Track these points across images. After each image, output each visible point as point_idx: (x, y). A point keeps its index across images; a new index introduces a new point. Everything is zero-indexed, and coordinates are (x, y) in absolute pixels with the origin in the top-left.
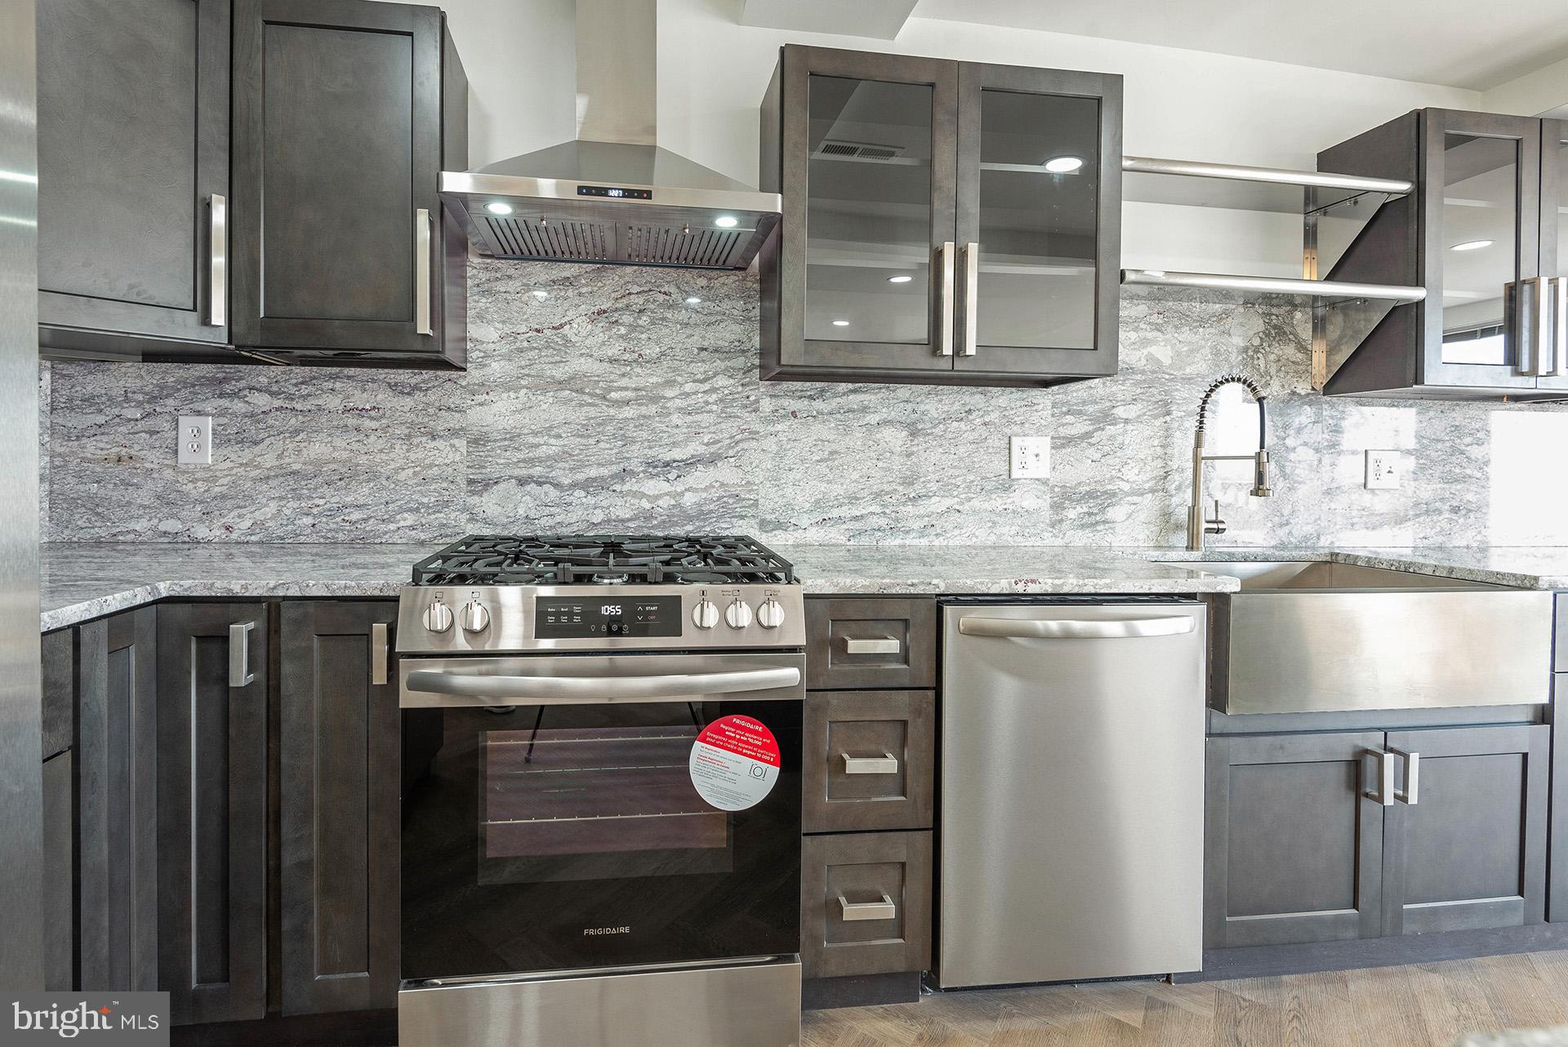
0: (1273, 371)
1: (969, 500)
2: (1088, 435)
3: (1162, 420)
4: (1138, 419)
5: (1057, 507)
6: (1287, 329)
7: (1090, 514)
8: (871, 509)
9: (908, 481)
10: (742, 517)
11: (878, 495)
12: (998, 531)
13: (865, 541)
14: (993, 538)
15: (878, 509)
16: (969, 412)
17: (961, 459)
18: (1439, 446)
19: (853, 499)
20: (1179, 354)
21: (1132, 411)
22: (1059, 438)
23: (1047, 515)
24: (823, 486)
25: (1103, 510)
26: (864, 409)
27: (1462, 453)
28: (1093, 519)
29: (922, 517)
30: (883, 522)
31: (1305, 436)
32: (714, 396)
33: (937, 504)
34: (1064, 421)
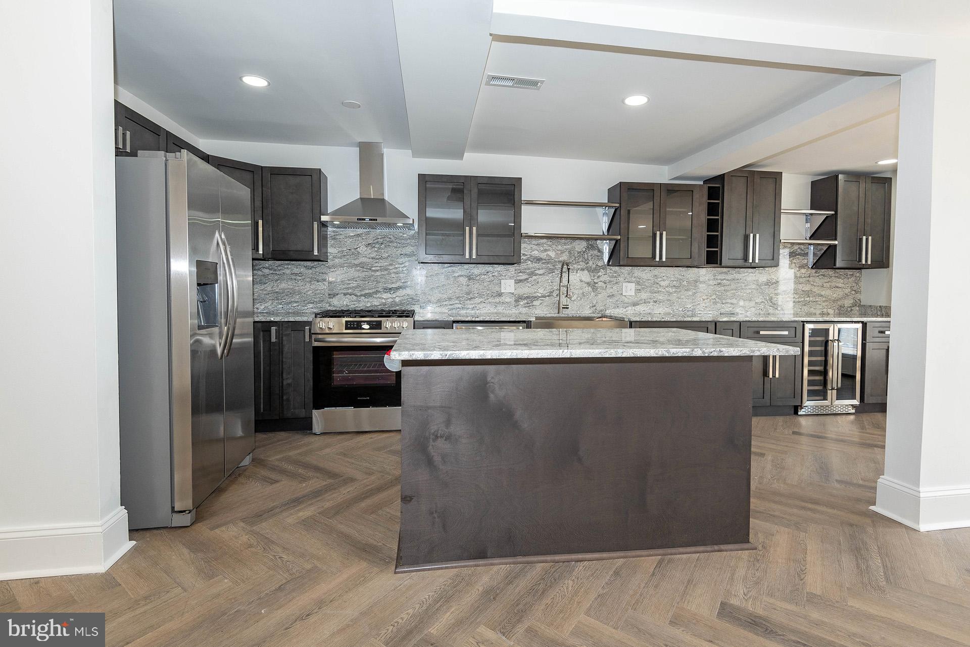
0: (590, 259)
1: (488, 299)
2: (527, 279)
3: (552, 274)
4: (543, 274)
5: (516, 301)
6: (595, 245)
7: (528, 303)
8: (456, 302)
9: (468, 294)
10: (414, 305)
11: (458, 298)
12: (498, 308)
13: (454, 311)
14: (496, 310)
15: (458, 302)
16: (488, 272)
17: (485, 287)
18: (649, 281)
19: (450, 299)
20: (557, 254)
21: (541, 272)
22: (517, 280)
23: (513, 303)
24: (440, 295)
25: (532, 302)
26: (453, 272)
27: (658, 284)
28: (528, 305)
29: (472, 304)
30: (460, 306)
31: (601, 279)
32: (405, 268)
33: (477, 300)
34: (519, 275)
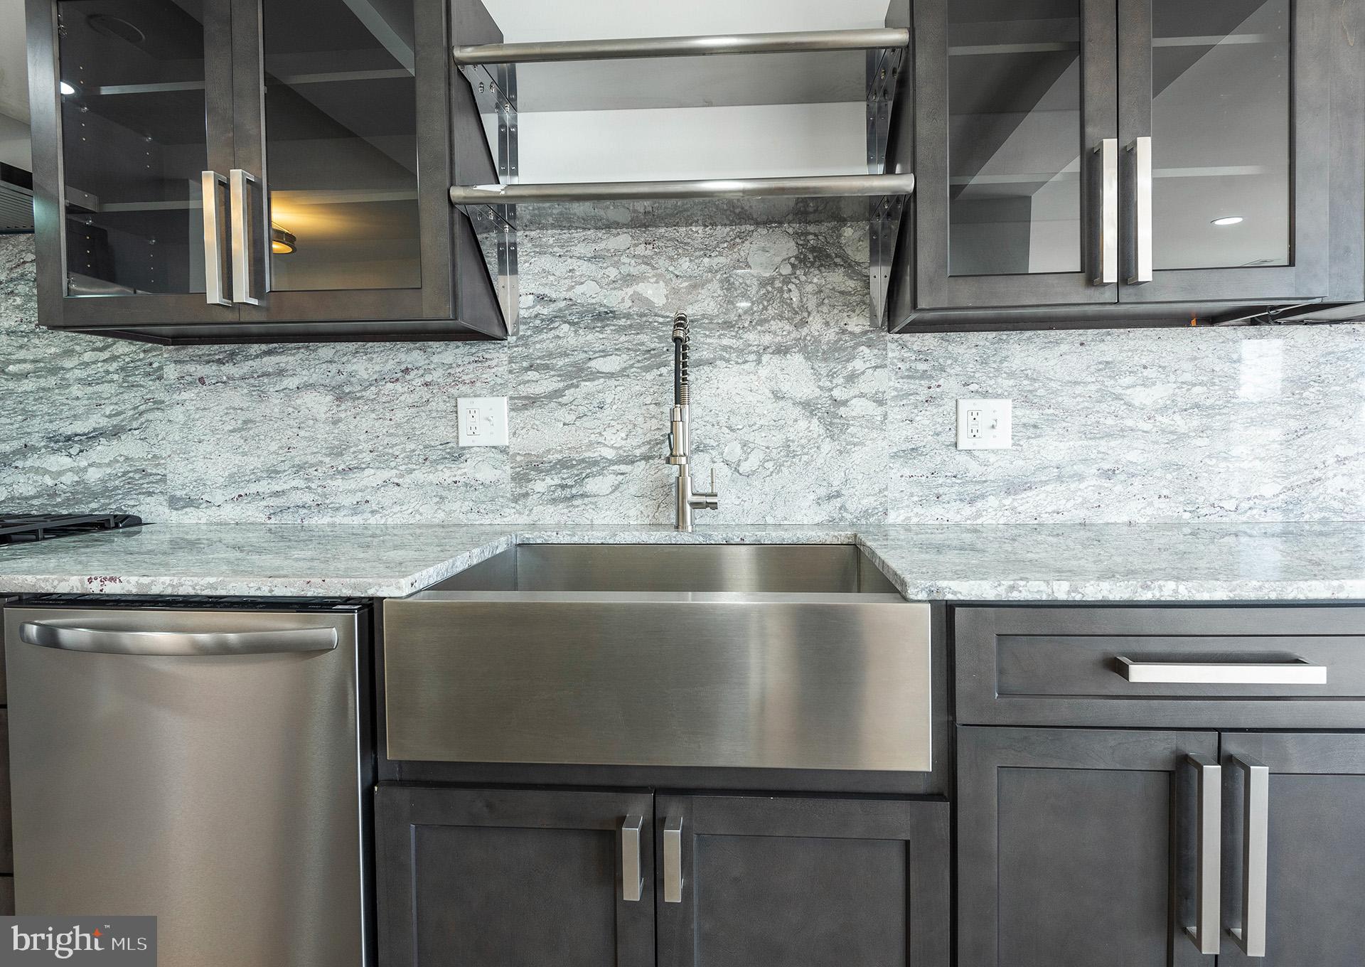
0: (811, 304)
1: (411, 471)
2: (558, 393)
3: (656, 372)
4: (623, 373)
5: (520, 478)
6: (831, 251)
7: (563, 487)
8: (294, 483)
9: (336, 452)
10: (150, 494)
11: (299, 468)
12: (447, 506)
13: (288, 519)
14: (441, 515)
15: (302, 484)
16: (406, 371)
17: (398, 426)
18: (1079, 390)
19: (273, 473)
20: (675, 291)
21: (611, 364)
22: (519, 398)
23: (509, 487)
24: (238, 459)
25: (580, 481)
26: (281, 373)
27: (1118, 397)
28: (567, 492)
29: (354, 492)
30: (308, 498)
31: (863, 385)
32: (115, 365)
33: (372, 477)
34: (526, 378)
